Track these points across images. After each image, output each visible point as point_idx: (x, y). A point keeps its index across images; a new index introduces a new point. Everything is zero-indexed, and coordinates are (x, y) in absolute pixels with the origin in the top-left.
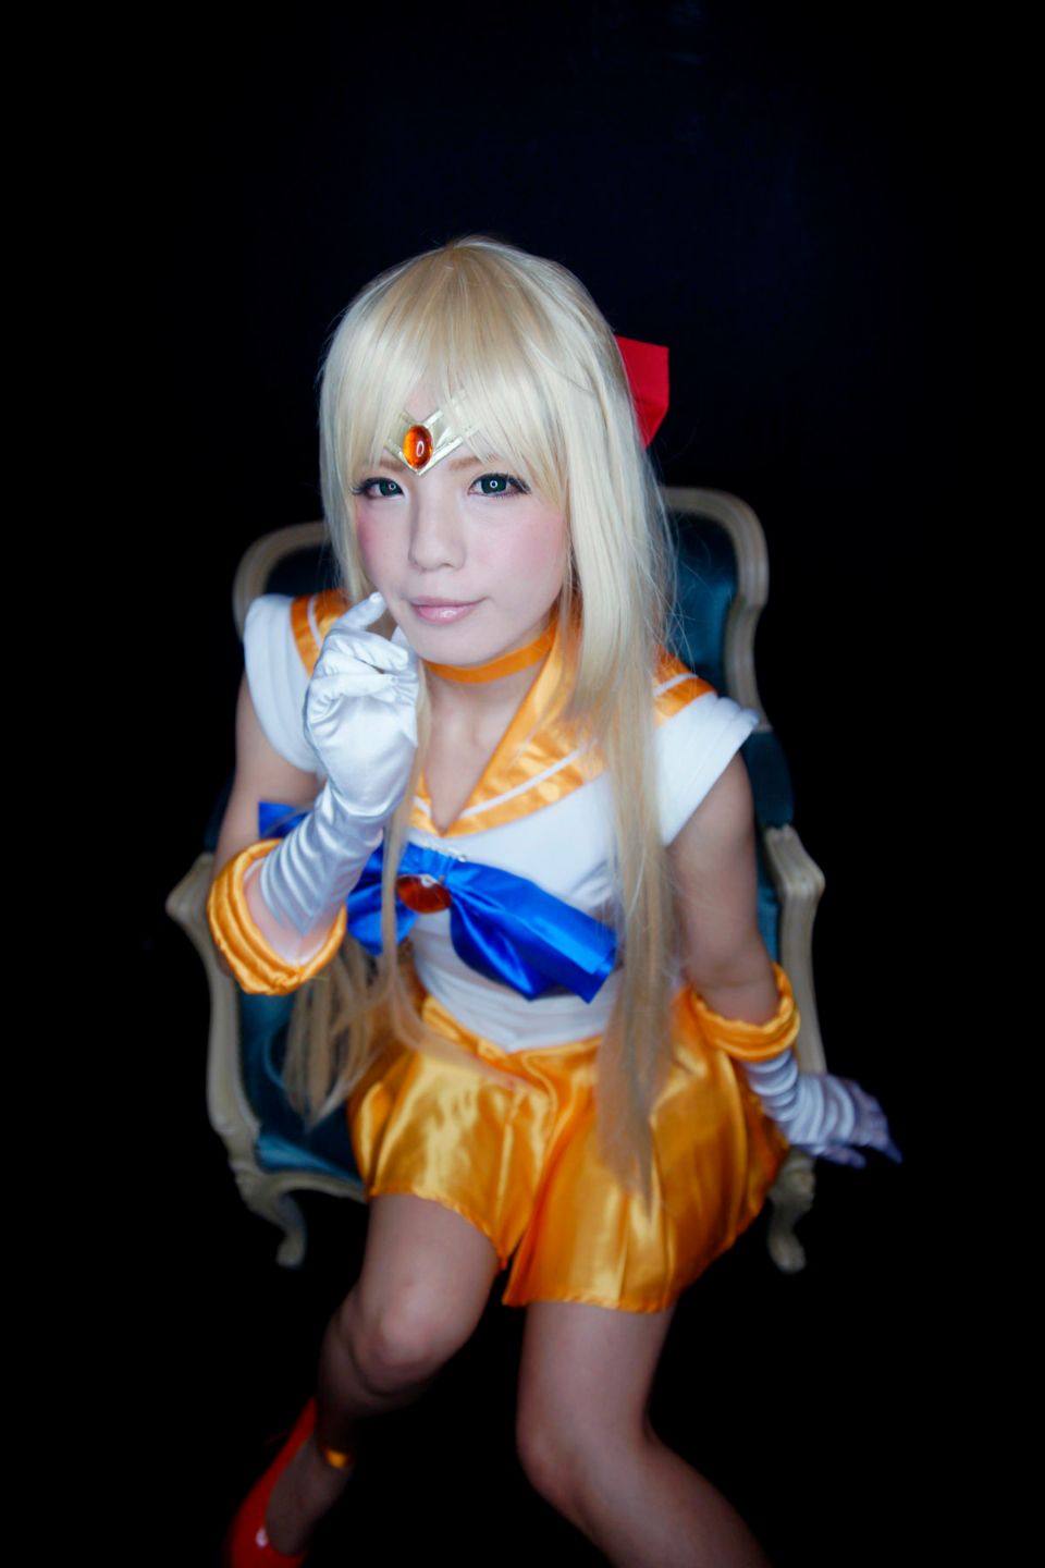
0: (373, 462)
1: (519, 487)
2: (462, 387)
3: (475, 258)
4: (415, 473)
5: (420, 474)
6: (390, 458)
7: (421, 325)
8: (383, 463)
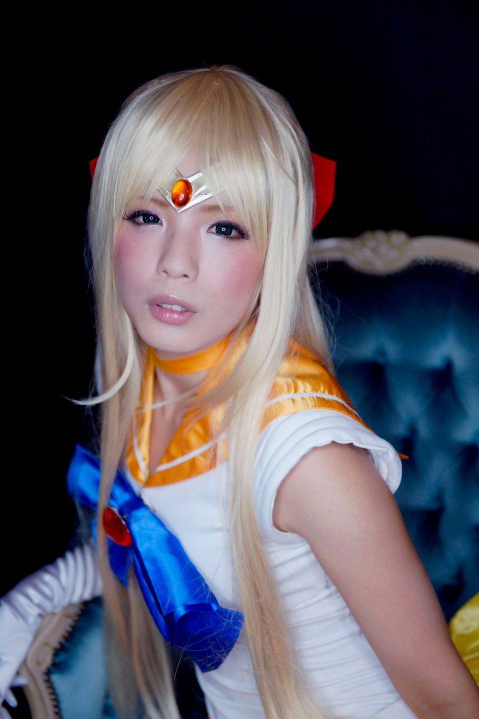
0: (146, 199)
1: (243, 235)
2: (219, 160)
3: (233, 80)
4: (176, 210)
5: (180, 211)
6: (160, 197)
7: (196, 116)
8: (154, 200)
